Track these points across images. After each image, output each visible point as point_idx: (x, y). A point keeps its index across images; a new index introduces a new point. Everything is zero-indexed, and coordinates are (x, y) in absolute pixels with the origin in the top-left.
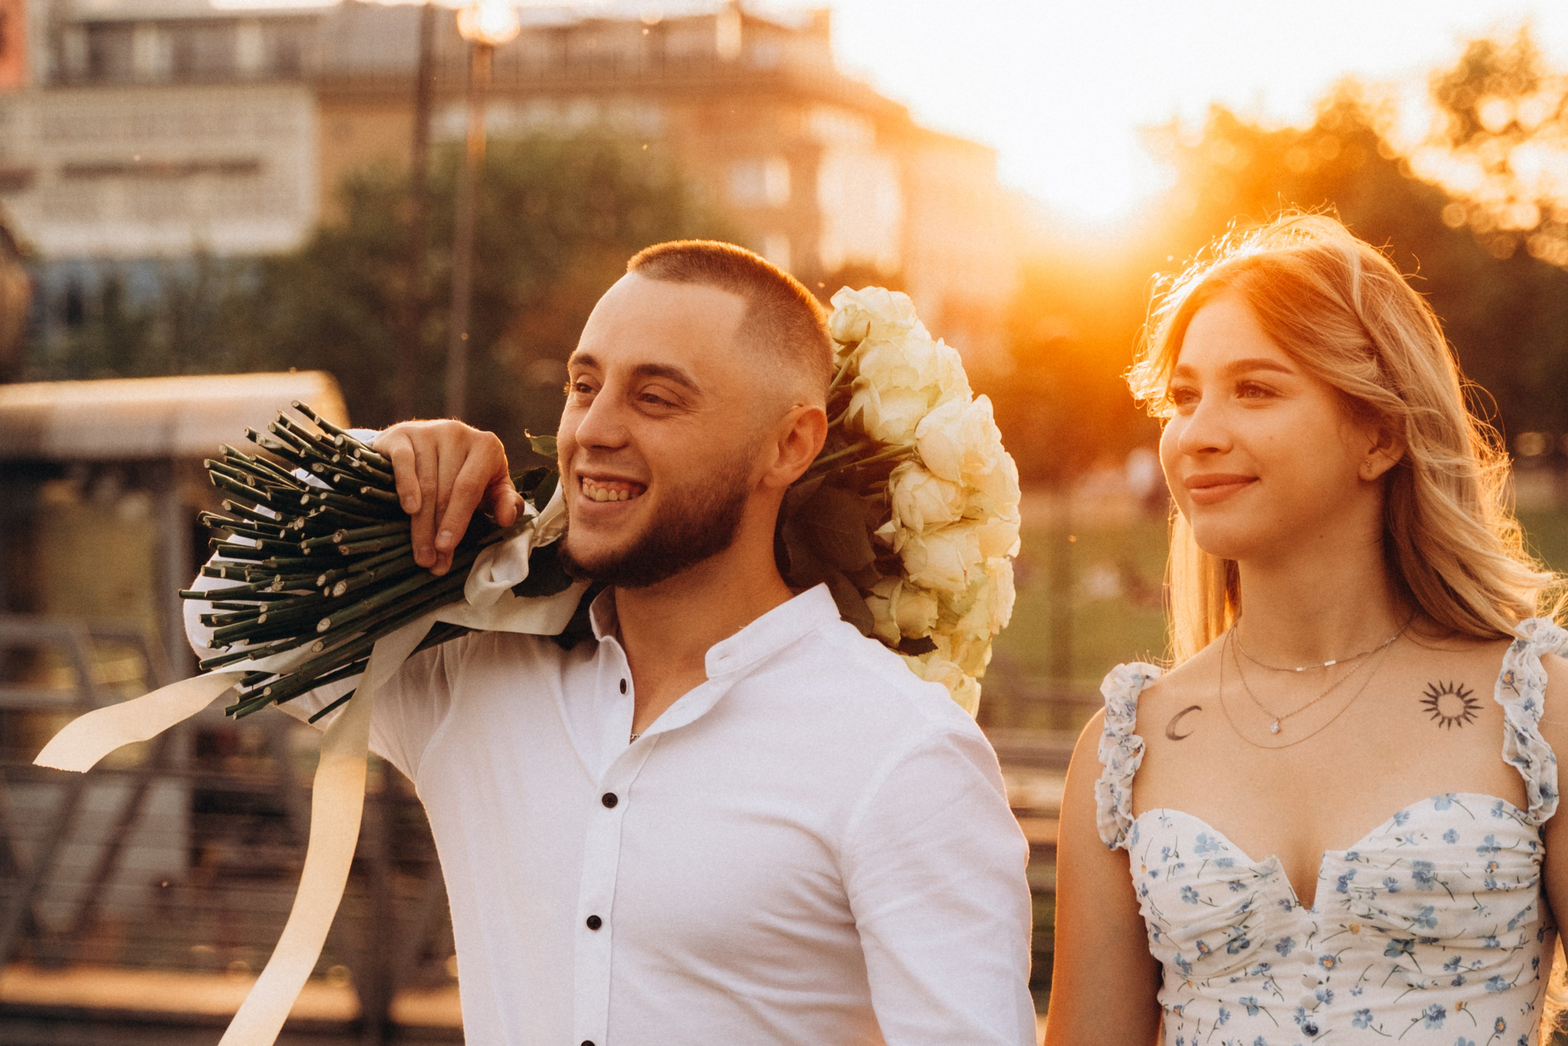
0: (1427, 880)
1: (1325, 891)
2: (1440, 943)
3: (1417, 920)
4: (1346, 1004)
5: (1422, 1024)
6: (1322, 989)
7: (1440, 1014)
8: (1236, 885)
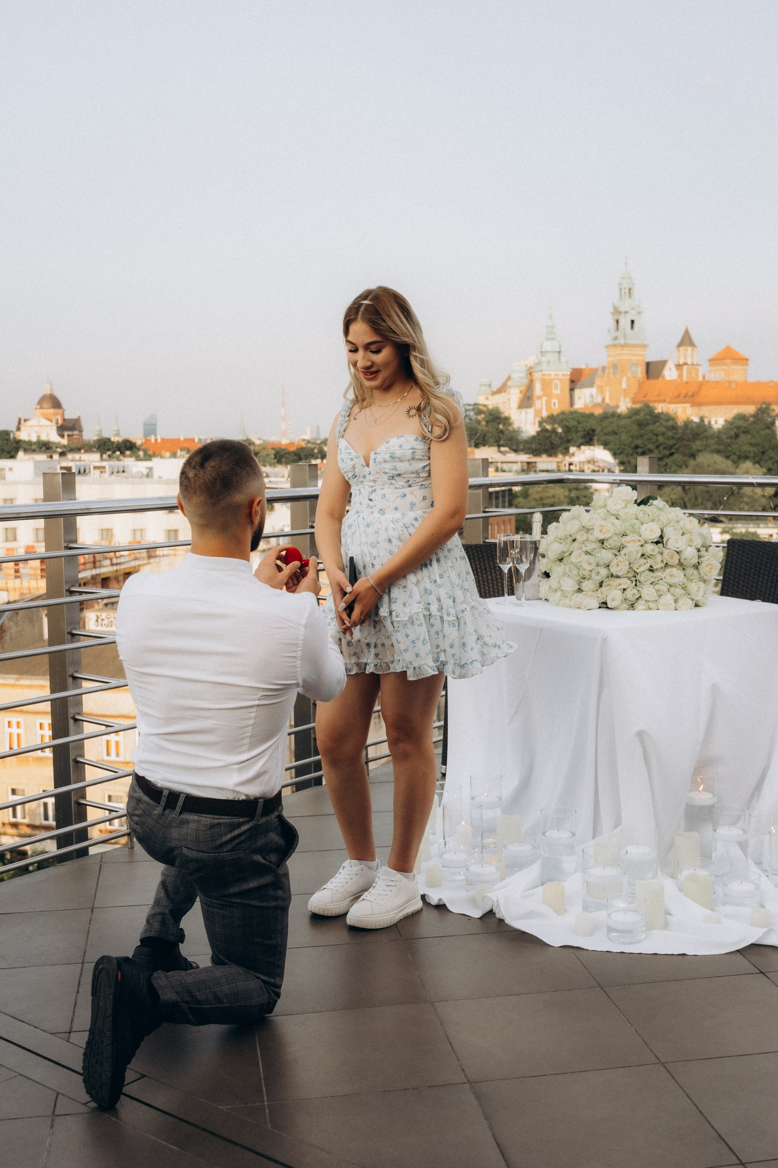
0: (393, 458)
1: (371, 462)
2: (402, 476)
3: (393, 469)
4: (379, 492)
5: (399, 498)
6: (373, 489)
7: (405, 495)
8: (352, 459)
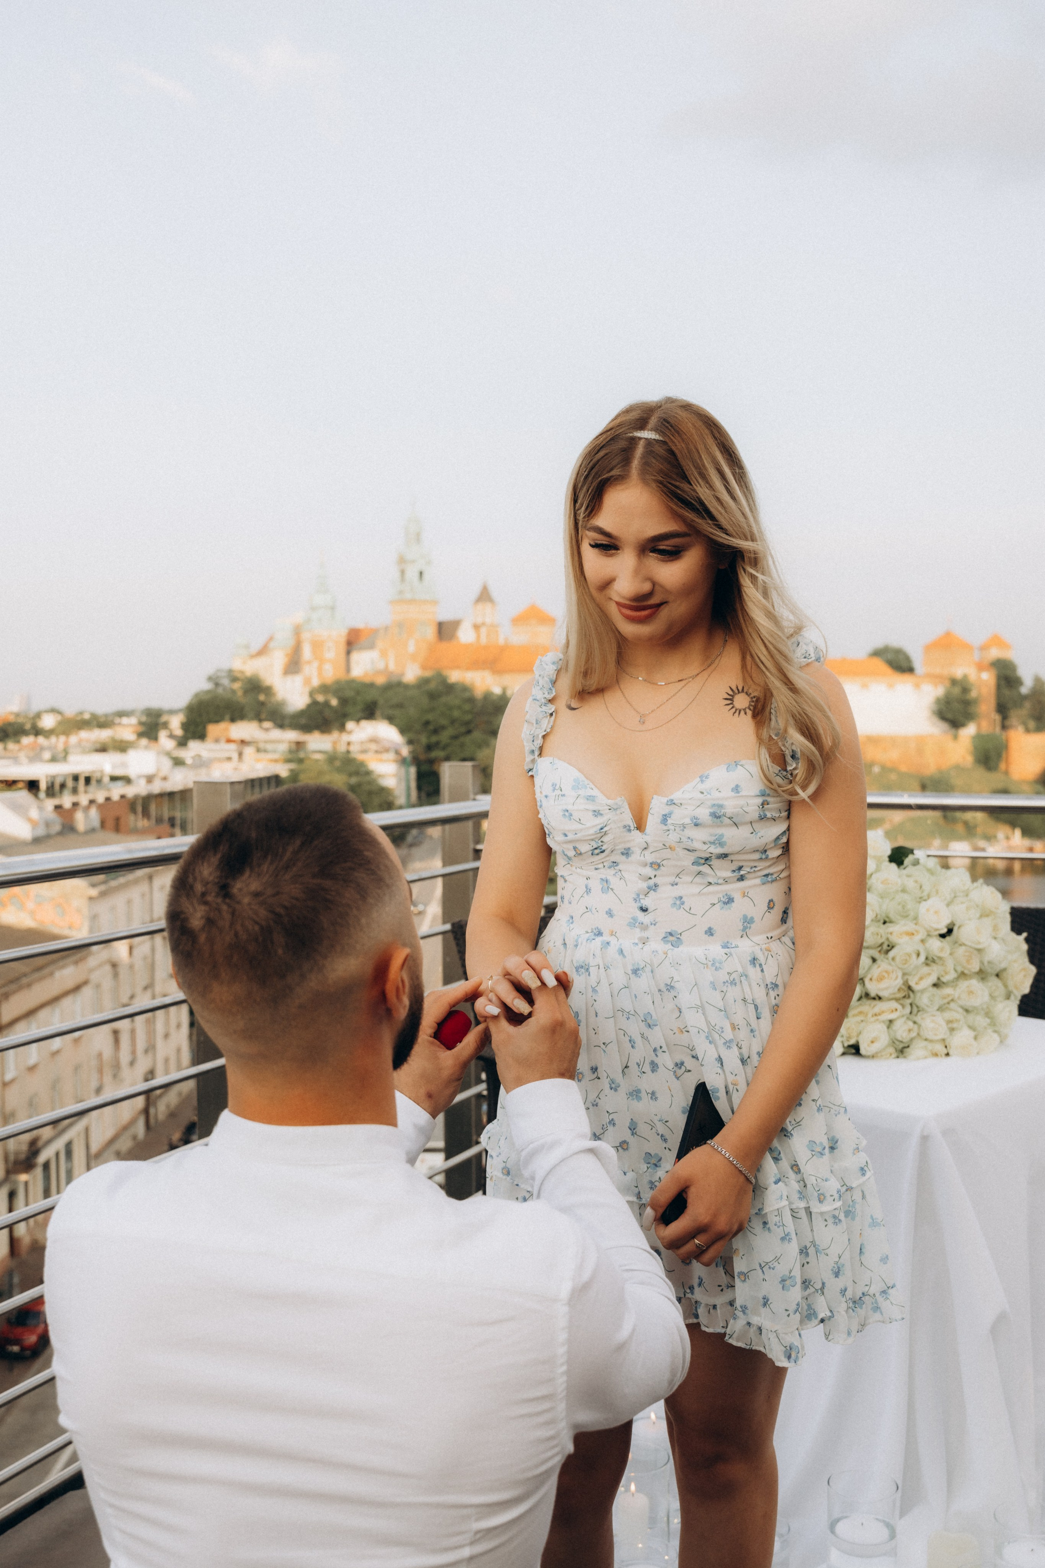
0: (719, 817)
1: (652, 822)
2: (730, 858)
3: (713, 843)
4: (667, 893)
5: (717, 906)
6: (651, 882)
7: (730, 900)
8: (597, 813)
